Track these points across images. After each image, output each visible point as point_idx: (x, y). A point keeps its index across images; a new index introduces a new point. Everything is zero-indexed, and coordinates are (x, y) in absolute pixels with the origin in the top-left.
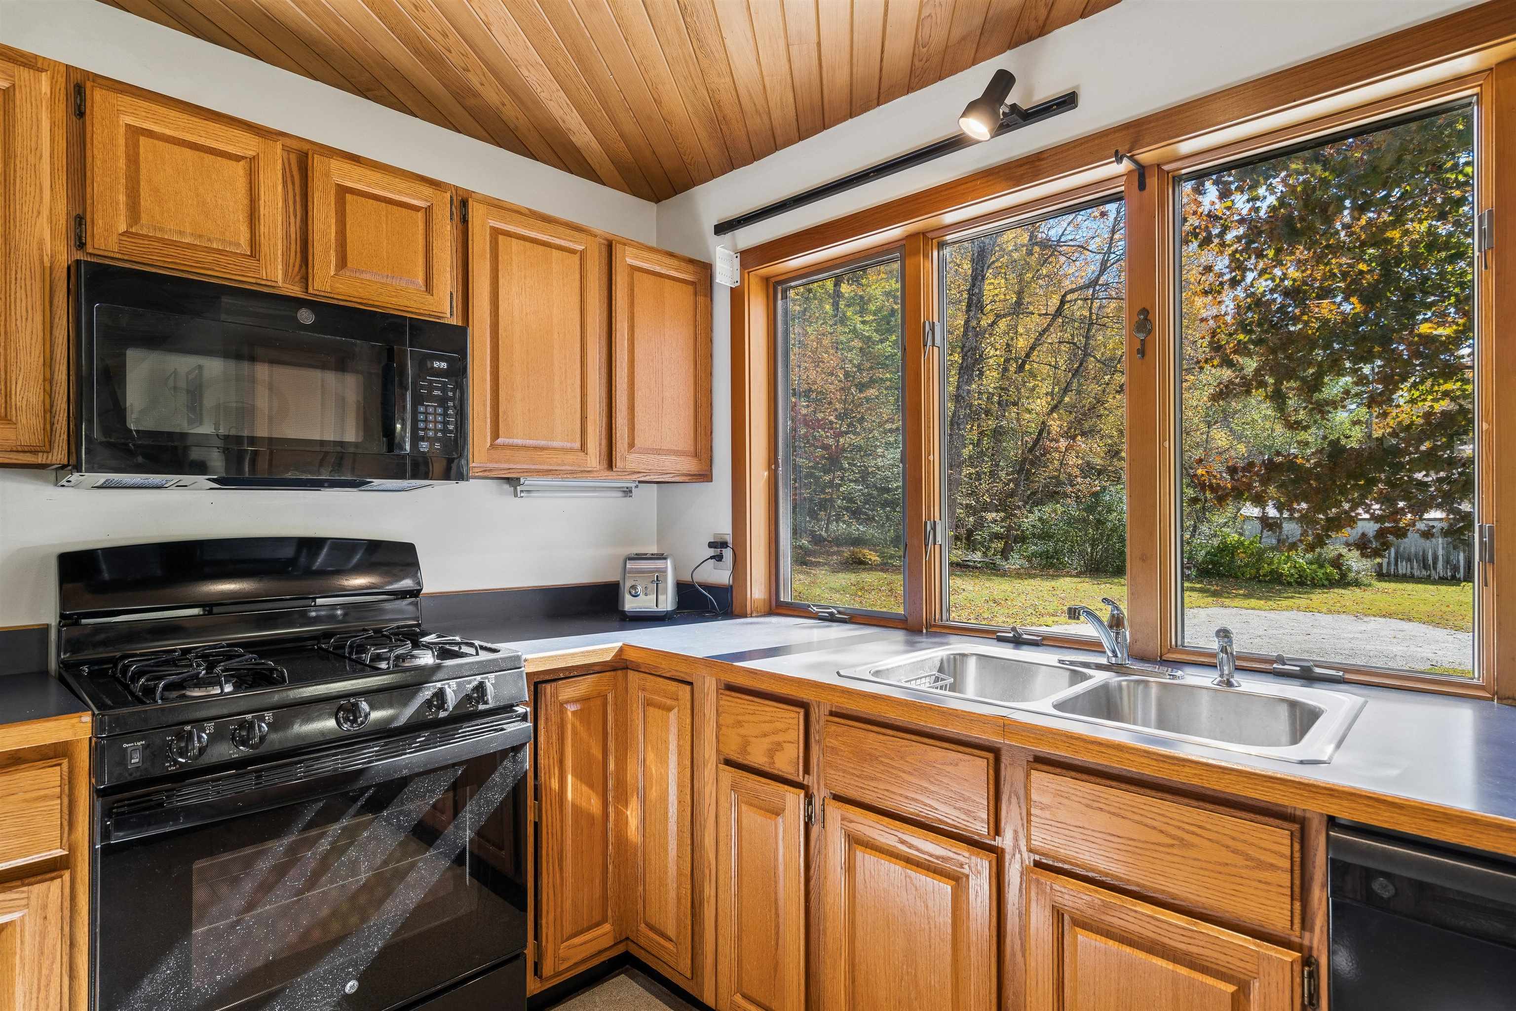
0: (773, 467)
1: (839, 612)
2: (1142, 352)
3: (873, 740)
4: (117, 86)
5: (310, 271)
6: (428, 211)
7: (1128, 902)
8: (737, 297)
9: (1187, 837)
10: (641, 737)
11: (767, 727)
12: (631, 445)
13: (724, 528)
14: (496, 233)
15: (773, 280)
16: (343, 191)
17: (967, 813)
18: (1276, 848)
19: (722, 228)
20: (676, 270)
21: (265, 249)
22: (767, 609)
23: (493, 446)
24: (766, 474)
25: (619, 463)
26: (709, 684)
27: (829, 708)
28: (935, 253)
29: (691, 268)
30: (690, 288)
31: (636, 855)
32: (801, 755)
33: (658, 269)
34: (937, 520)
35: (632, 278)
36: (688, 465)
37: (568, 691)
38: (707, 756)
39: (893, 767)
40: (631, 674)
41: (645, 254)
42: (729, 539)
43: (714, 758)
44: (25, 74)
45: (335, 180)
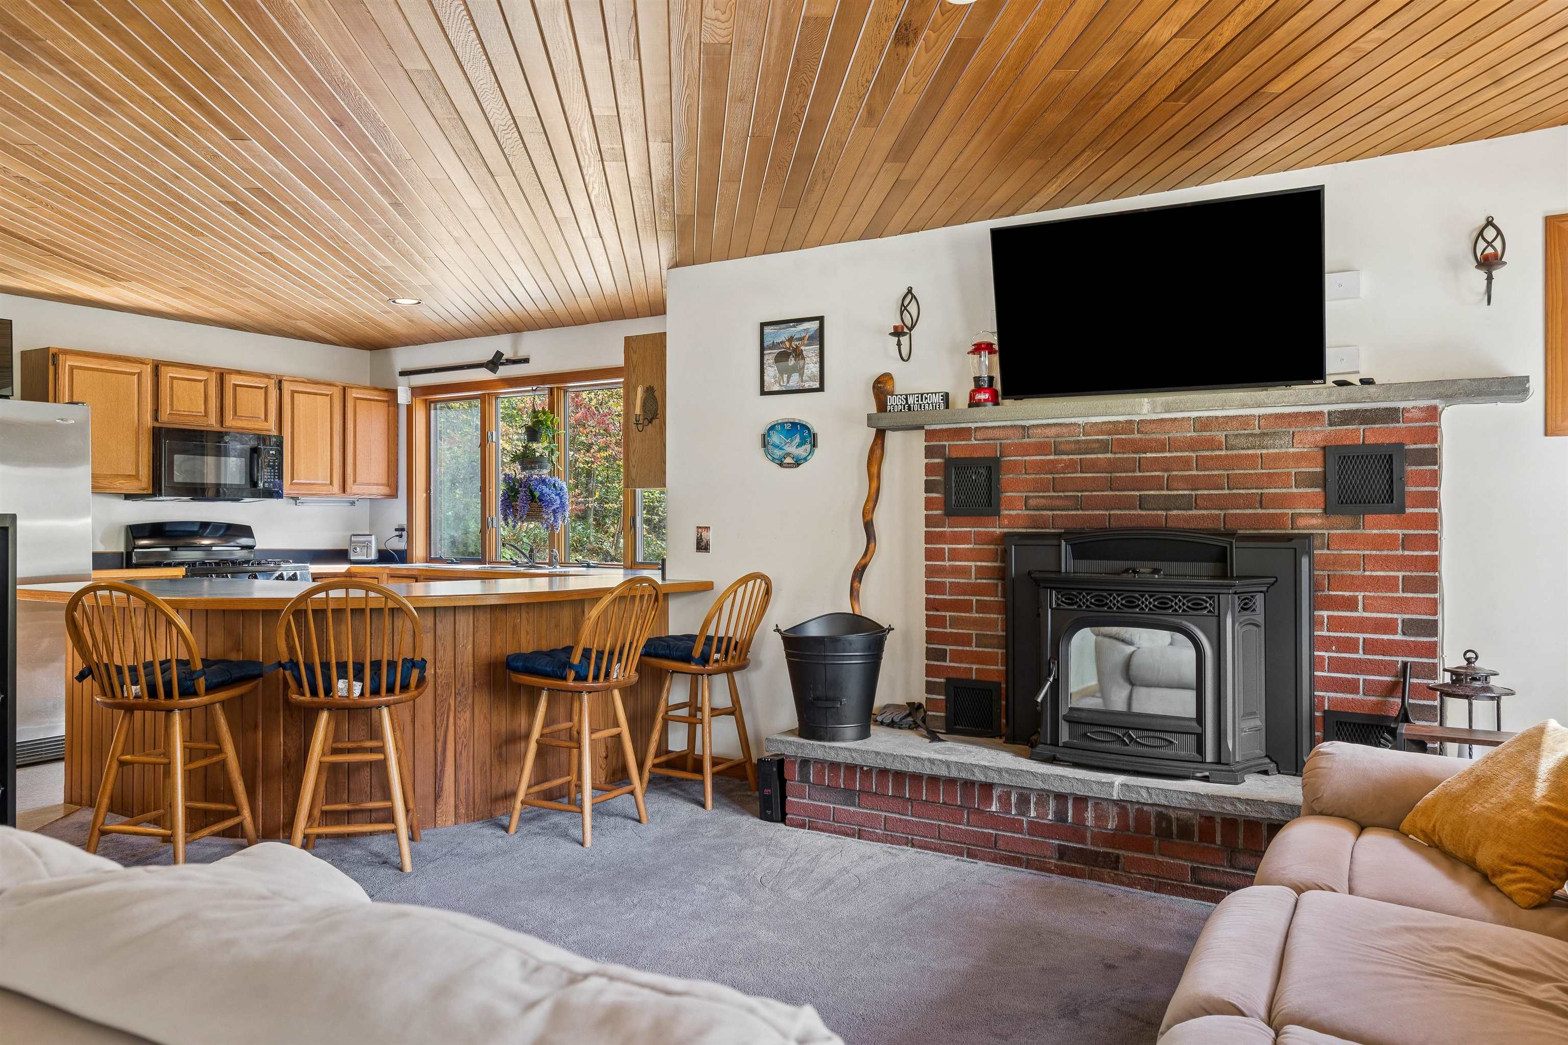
0: (428, 492)
4: (166, 363)
5: (225, 420)
6: (266, 388)
8: (410, 408)
12: (355, 481)
13: (403, 522)
14: (295, 393)
15: (428, 401)
16: (236, 386)
19: (403, 374)
20: (379, 396)
21: (210, 413)
22: (424, 561)
23: (291, 484)
24: (425, 495)
25: (348, 490)
28: (494, 401)
29: (386, 394)
30: (386, 404)
33: (369, 397)
34: (494, 517)
35: (356, 403)
36: (384, 490)
40: (355, 577)
41: (362, 391)
42: (406, 527)
44: (143, 365)
45: (233, 382)
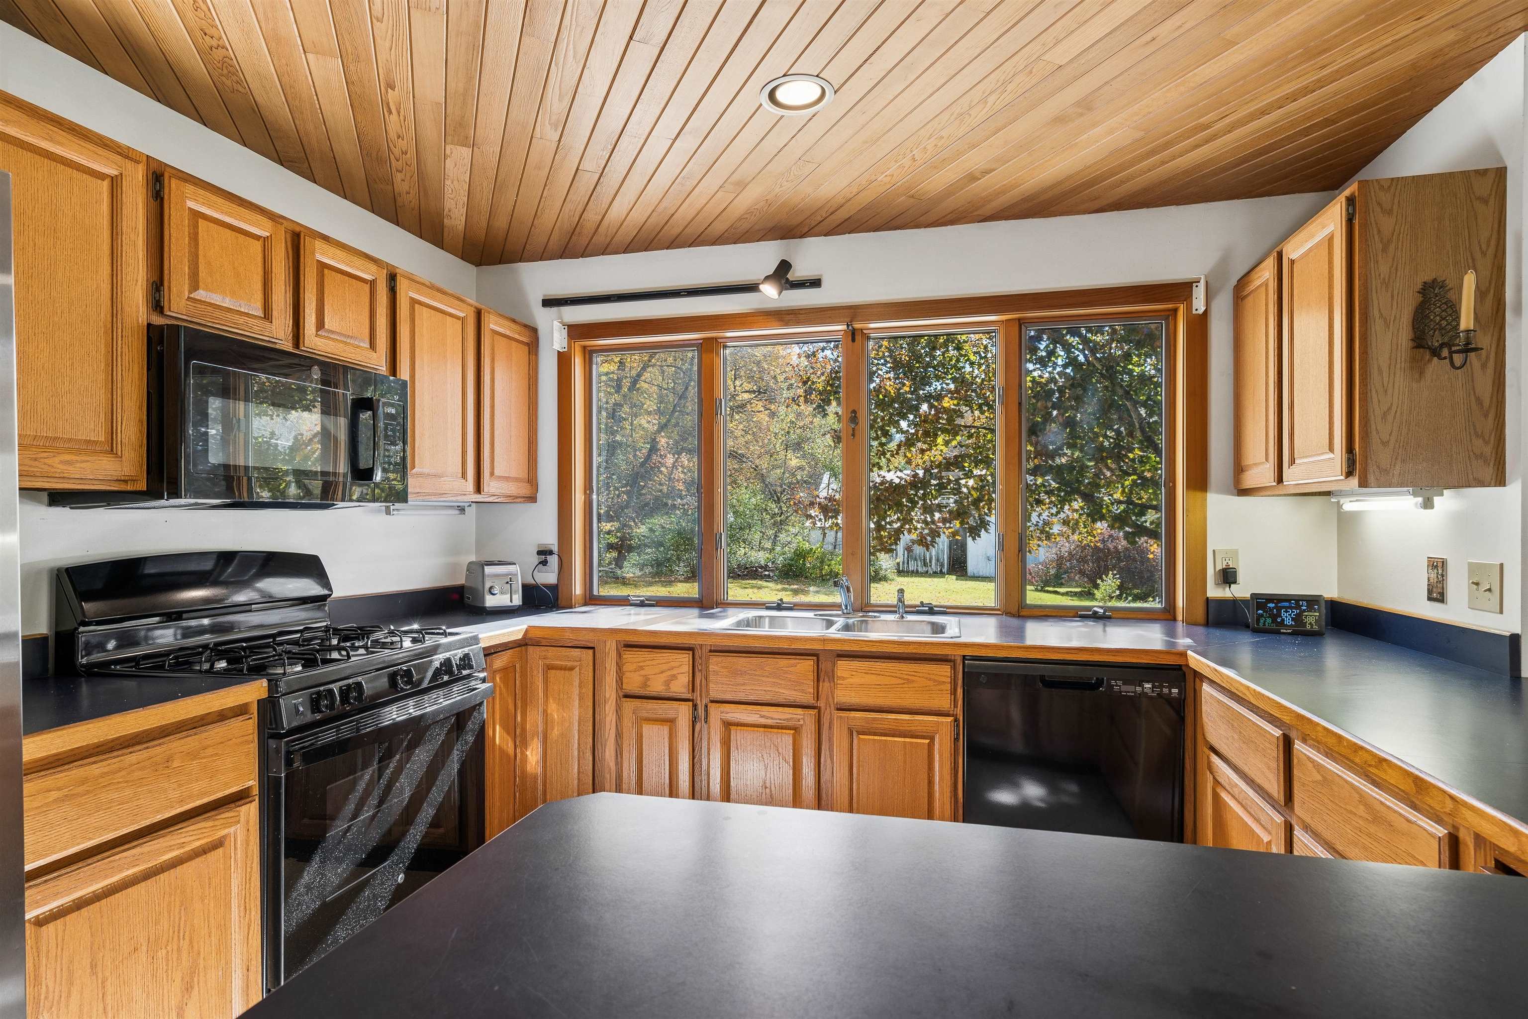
0: (588, 492)
1: (647, 600)
2: (853, 435)
3: (742, 662)
4: (180, 174)
5: (301, 331)
6: (371, 283)
7: (885, 716)
8: (564, 361)
9: (910, 677)
10: (541, 694)
11: (665, 667)
12: (492, 474)
13: (551, 539)
14: (414, 302)
15: (589, 348)
16: (321, 266)
17: (803, 691)
18: (945, 674)
19: (548, 303)
20: (519, 334)
21: (274, 312)
22: (583, 602)
23: (412, 475)
24: (583, 497)
25: (483, 487)
26: (611, 646)
27: (709, 648)
28: (726, 351)
29: (527, 332)
30: (521, 345)
31: (536, 782)
32: (691, 679)
33: (508, 333)
34: (722, 532)
35: (493, 340)
36: (524, 490)
37: (499, 662)
38: (607, 696)
39: (755, 675)
40: (530, 649)
41: (501, 321)
42: (555, 549)
43: (614, 696)
44: (129, 164)
45: (319, 257)
